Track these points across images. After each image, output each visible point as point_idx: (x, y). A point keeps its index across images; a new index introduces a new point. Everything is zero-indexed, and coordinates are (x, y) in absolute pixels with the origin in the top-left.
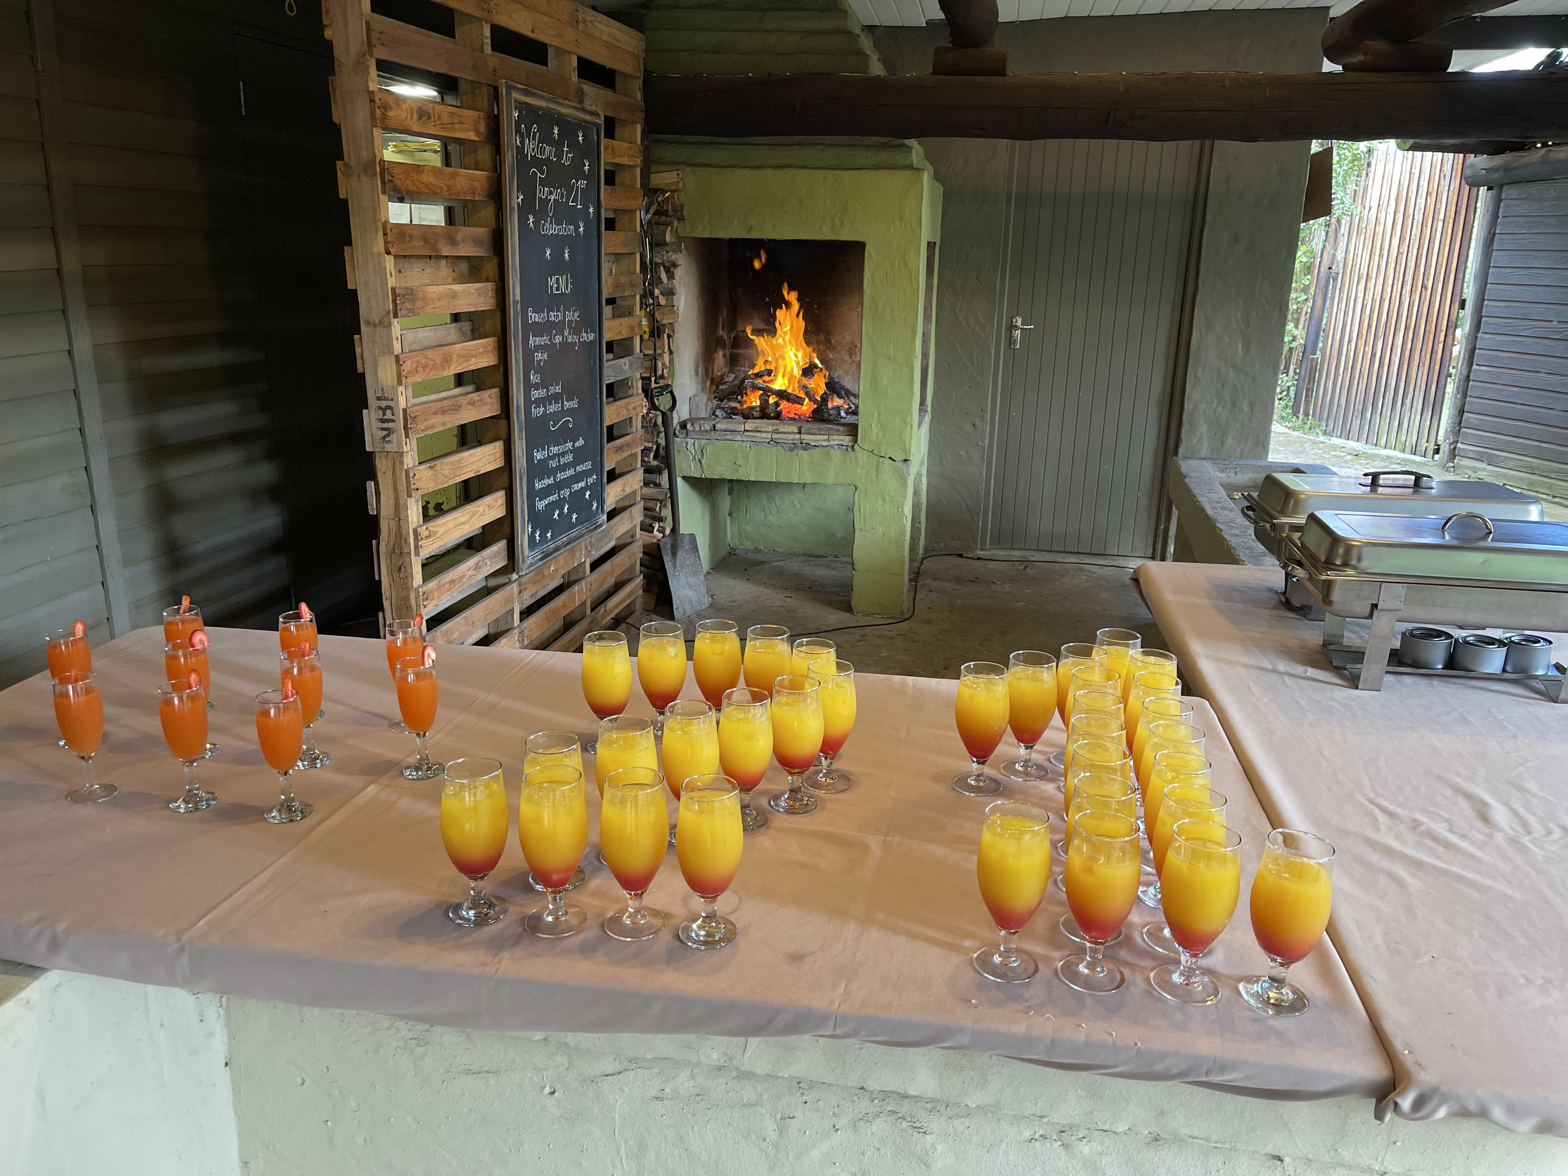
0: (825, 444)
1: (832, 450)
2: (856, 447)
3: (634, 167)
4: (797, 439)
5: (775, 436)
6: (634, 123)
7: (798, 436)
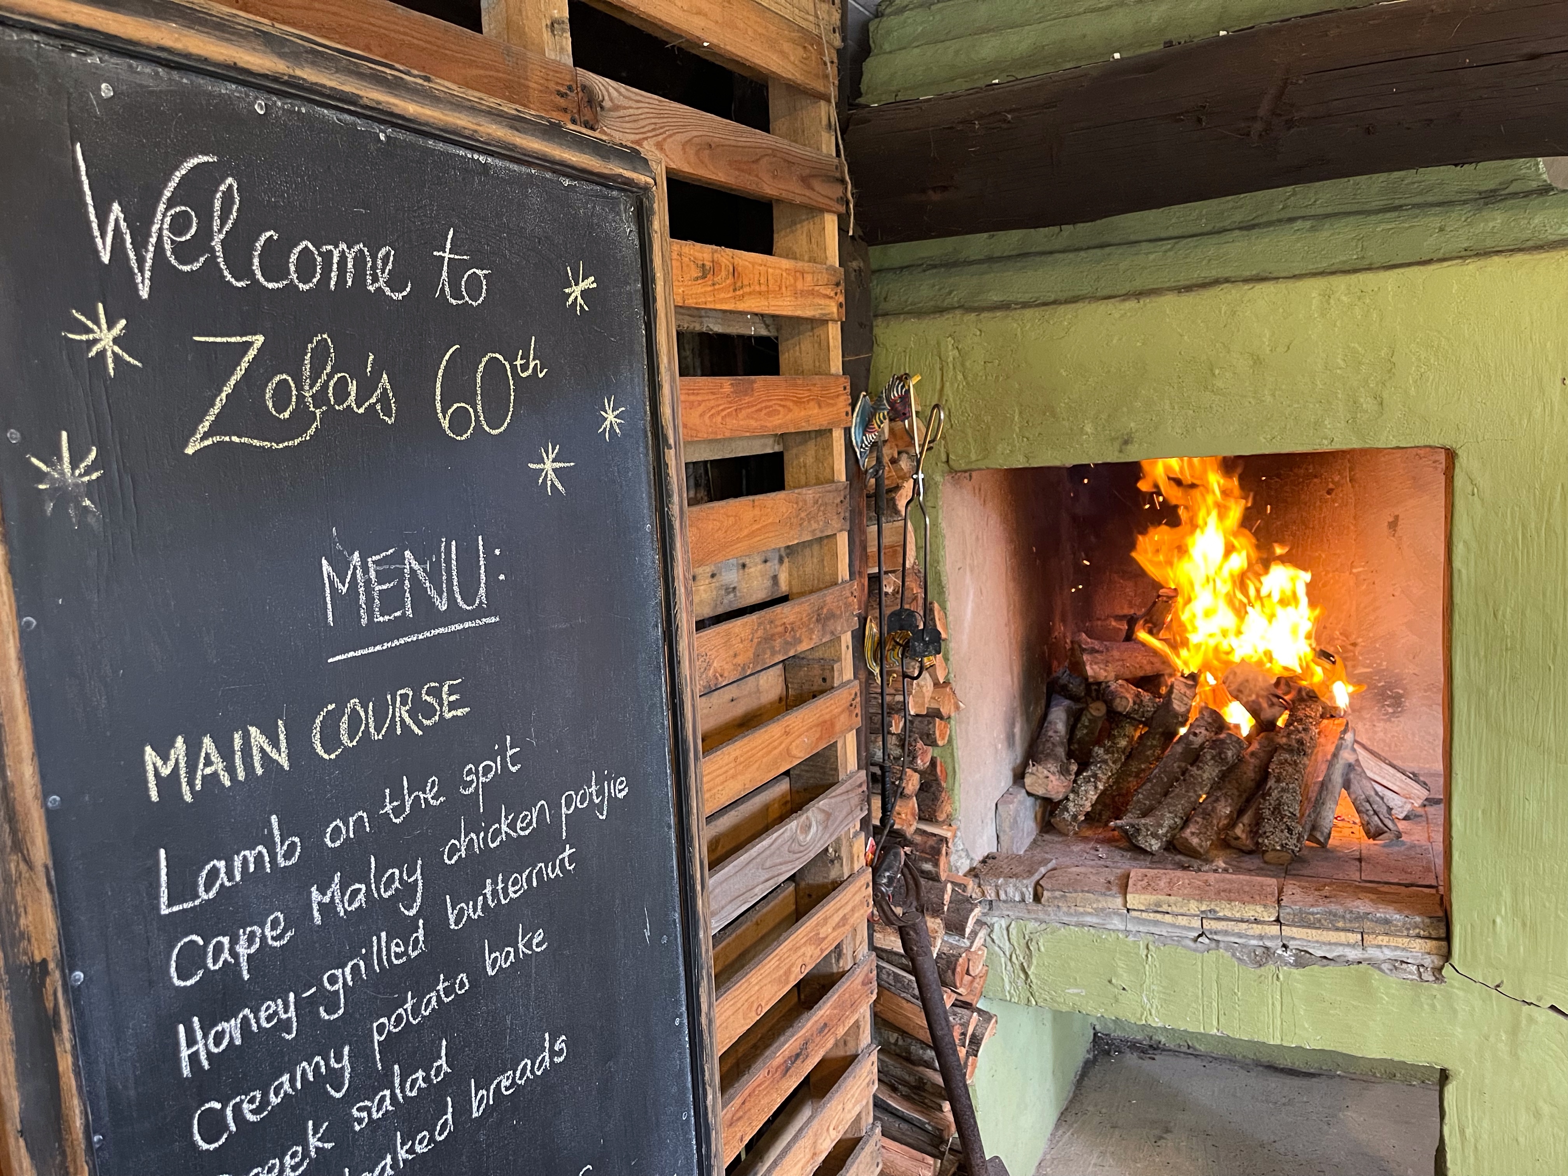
0: (1353, 954)
1: (1376, 974)
2: (1447, 971)
3: (823, 322)
4: (1272, 938)
5: (1208, 925)
6: (815, 211)
7: (1275, 929)
